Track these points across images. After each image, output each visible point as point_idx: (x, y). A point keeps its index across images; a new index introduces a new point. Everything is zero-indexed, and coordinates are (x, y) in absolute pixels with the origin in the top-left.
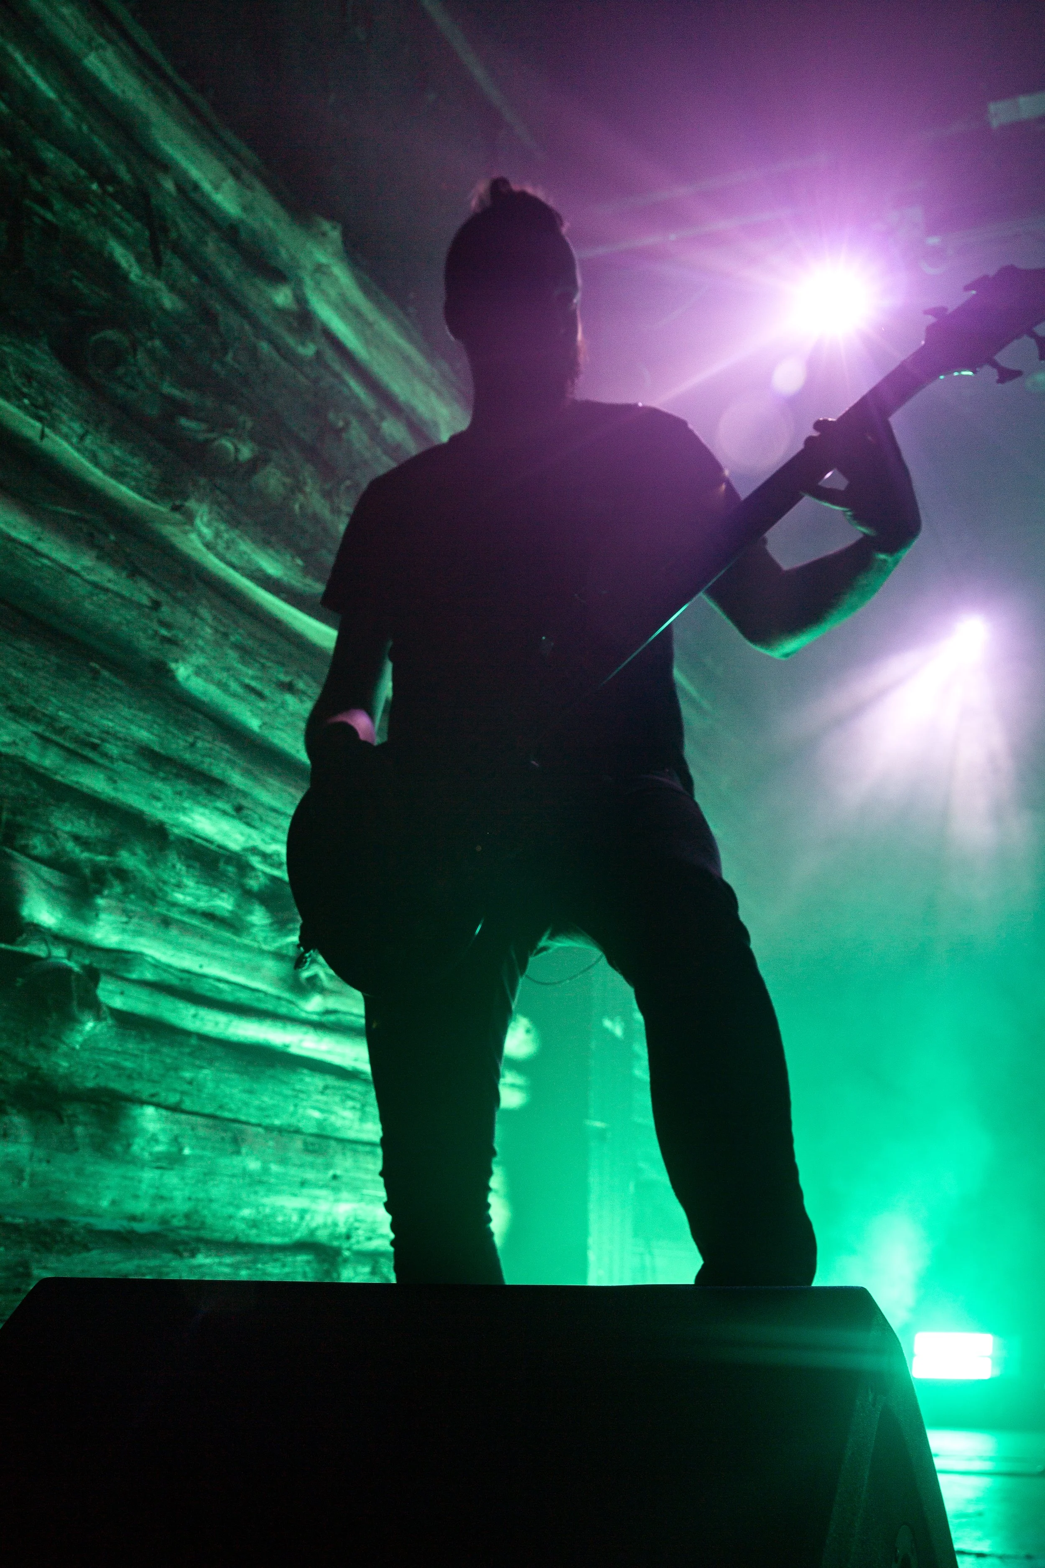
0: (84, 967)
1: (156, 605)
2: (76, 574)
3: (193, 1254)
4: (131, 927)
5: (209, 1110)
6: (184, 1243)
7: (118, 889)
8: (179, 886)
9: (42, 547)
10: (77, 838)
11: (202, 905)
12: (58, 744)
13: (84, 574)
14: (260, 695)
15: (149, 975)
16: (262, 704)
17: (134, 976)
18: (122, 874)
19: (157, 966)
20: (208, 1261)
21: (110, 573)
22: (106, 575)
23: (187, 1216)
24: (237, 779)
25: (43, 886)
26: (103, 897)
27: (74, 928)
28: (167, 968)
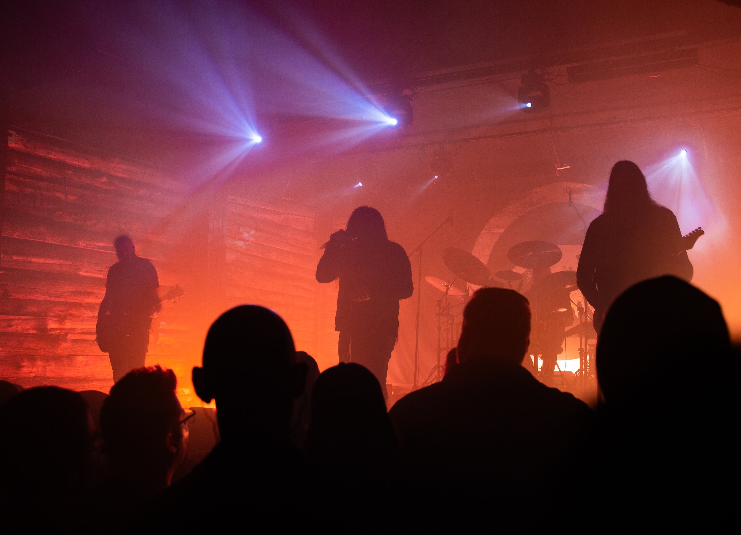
0: (64, 333)
1: (73, 263)
2: (55, 264)
3: (92, 382)
4: (74, 324)
5: (97, 355)
6: (90, 380)
7: (70, 317)
8: (84, 314)
9: (46, 262)
10: (60, 311)
11: (91, 315)
12: (53, 296)
13: (56, 263)
14: (102, 271)
15: (79, 331)
16: (102, 273)
17: (76, 332)
18: (70, 315)
19: (81, 329)
20: (96, 383)
21: (61, 261)
22: (61, 262)
23: (91, 375)
24: (95, 291)
25: (53, 321)
26: (66, 320)
27: (61, 327)
28: (84, 329)
